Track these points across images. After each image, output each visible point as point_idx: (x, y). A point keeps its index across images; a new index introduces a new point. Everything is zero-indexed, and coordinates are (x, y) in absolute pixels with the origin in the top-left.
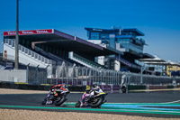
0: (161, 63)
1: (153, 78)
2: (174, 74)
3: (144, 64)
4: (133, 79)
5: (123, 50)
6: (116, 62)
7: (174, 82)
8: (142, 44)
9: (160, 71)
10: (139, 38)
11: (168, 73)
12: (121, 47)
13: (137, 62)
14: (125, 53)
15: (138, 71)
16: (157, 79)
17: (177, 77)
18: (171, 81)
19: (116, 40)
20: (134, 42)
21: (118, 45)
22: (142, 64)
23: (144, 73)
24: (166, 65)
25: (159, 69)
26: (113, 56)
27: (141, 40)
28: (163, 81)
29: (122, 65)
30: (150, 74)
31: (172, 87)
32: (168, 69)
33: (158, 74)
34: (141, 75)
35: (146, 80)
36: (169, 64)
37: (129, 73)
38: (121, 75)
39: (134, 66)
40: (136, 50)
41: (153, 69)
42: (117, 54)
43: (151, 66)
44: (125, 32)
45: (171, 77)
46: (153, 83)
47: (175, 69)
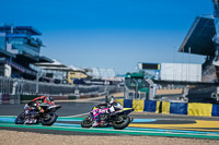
0: (61, 68)
2: (77, 82)
3: (41, 70)
4: (27, 88)
5: (16, 52)
6: (7, 66)
7: (77, 92)
8: (38, 45)
9: (60, 78)
10: (35, 37)
11: (70, 81)
12: (13, 48)
13: (32, 66)
14: (18, 56)
15: (33, 78)
16: (56, 88)
17: (81, 86)
18: (73, 91)
19: (7, 39)
20: (29, 43)
21: (9, 46)
22: (38, 69)
23: (41, 80)
24: (67, 71)
25: (59, 76)
26: (3, 59)
27: (37, 41)
28: (64, 91)
29: (14, 70)
30: (48, 81)
31: (74, 98)
32: (70, 76)
33: (57, 81)
34: (37, 83)
35: (43, 90)
36: (71, 70)
37: (22, 80)
38: (12, 82)
39: (29, 72)
40: (31, 52)
41: (51, 75)
42: (8, 57)
43: (49, 72)
44: (18, 29)
45: (73, 86)
47: (79, 76)
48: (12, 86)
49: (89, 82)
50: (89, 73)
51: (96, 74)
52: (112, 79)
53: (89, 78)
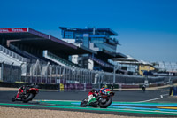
0: (134, 62)
1: (125, 78)
2: (147, 73)
3: (117, 64)
4: (106, 78)
5: (97, 49)
6: (90, 61)
7: (146, 81)
8: (115, 44)
9: (133, 70)
10: (112, 37)
11: (141, 73)
12: (95, 46)
13: (110, 61)
14: (99, 52)
15: (111, 70)
17: (149, 77)
18: (143, 81)
19: (90, 39)
20: (108, 42)
21: (92, 45)
22: (115, 63)
23: (117, 72)
24: (138, 65)
25: (132, 69)
26: (87, 55)
27: (114, 40)
28: (136, 81)
29: (95, 64)
30: (123, 73)
32: (140, 69)
33: (130, 73)
34: (114, 74)
35: (119, 80)
36: (142, 64)
37: (102, 72)
38: (94, 74)
39: (107, 65)
40: (109, 49)
41: (125, 68)
42: (90, 53)
43: (124, 65)
44: (99, 31)
45: (143, 77)
46: (125, 83)
47: (148, 69)
48: (94, 77)
49: (156, 73)
50: (156, 67)
51: (162, 67)
52: (175, 71)
53: (156, 70)
